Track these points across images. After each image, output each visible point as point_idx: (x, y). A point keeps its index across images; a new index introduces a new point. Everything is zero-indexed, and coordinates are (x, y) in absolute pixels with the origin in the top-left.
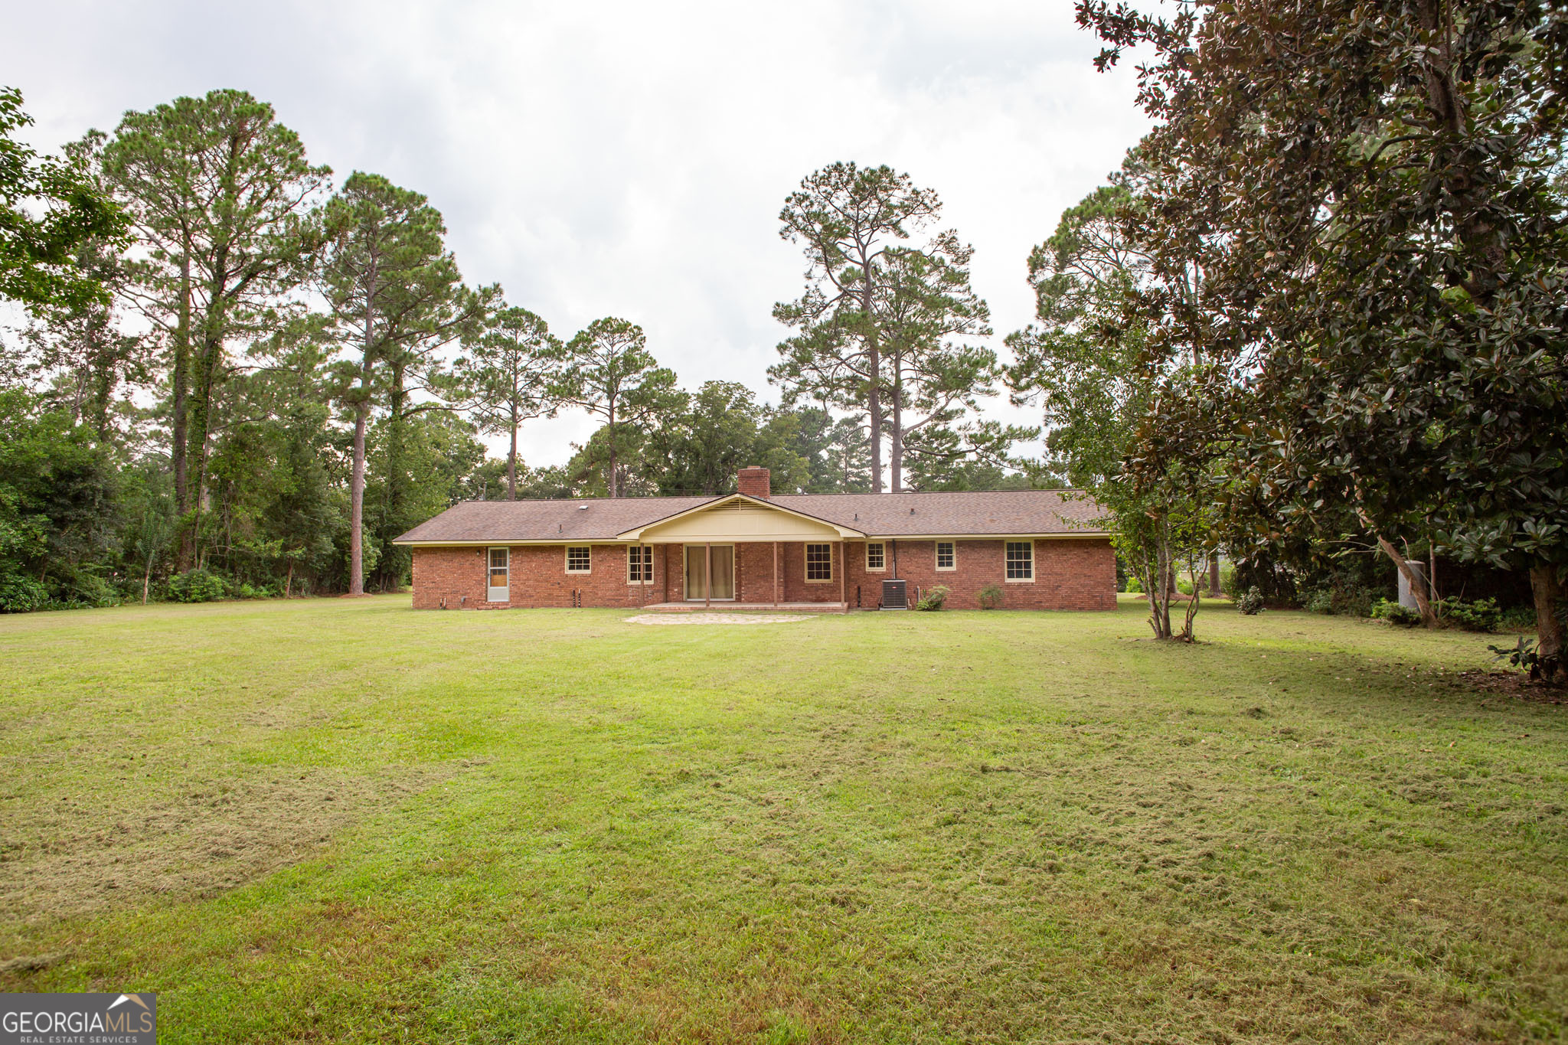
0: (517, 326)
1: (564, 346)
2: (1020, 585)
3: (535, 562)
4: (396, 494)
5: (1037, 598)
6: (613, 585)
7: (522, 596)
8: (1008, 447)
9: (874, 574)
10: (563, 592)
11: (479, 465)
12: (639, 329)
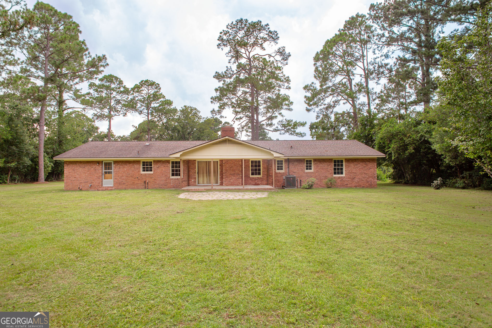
0: (112, 82)
1: (130, 89)
2: (339, 178)
3: (126, 168)
4: (60, 141)
5: (346, 183)
6: (164, 179)
7: (120, 184)
8: (296, 128)
9: (279, 173)
10: (140, 182)
11: (96, 134)
12: (159, 85)
